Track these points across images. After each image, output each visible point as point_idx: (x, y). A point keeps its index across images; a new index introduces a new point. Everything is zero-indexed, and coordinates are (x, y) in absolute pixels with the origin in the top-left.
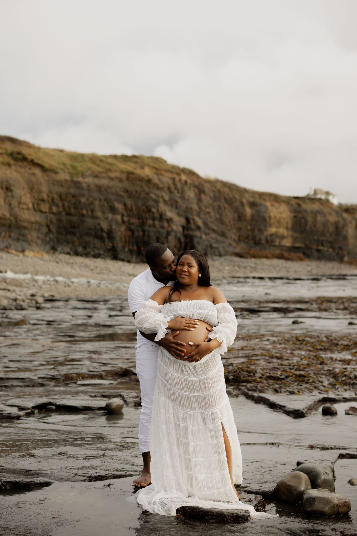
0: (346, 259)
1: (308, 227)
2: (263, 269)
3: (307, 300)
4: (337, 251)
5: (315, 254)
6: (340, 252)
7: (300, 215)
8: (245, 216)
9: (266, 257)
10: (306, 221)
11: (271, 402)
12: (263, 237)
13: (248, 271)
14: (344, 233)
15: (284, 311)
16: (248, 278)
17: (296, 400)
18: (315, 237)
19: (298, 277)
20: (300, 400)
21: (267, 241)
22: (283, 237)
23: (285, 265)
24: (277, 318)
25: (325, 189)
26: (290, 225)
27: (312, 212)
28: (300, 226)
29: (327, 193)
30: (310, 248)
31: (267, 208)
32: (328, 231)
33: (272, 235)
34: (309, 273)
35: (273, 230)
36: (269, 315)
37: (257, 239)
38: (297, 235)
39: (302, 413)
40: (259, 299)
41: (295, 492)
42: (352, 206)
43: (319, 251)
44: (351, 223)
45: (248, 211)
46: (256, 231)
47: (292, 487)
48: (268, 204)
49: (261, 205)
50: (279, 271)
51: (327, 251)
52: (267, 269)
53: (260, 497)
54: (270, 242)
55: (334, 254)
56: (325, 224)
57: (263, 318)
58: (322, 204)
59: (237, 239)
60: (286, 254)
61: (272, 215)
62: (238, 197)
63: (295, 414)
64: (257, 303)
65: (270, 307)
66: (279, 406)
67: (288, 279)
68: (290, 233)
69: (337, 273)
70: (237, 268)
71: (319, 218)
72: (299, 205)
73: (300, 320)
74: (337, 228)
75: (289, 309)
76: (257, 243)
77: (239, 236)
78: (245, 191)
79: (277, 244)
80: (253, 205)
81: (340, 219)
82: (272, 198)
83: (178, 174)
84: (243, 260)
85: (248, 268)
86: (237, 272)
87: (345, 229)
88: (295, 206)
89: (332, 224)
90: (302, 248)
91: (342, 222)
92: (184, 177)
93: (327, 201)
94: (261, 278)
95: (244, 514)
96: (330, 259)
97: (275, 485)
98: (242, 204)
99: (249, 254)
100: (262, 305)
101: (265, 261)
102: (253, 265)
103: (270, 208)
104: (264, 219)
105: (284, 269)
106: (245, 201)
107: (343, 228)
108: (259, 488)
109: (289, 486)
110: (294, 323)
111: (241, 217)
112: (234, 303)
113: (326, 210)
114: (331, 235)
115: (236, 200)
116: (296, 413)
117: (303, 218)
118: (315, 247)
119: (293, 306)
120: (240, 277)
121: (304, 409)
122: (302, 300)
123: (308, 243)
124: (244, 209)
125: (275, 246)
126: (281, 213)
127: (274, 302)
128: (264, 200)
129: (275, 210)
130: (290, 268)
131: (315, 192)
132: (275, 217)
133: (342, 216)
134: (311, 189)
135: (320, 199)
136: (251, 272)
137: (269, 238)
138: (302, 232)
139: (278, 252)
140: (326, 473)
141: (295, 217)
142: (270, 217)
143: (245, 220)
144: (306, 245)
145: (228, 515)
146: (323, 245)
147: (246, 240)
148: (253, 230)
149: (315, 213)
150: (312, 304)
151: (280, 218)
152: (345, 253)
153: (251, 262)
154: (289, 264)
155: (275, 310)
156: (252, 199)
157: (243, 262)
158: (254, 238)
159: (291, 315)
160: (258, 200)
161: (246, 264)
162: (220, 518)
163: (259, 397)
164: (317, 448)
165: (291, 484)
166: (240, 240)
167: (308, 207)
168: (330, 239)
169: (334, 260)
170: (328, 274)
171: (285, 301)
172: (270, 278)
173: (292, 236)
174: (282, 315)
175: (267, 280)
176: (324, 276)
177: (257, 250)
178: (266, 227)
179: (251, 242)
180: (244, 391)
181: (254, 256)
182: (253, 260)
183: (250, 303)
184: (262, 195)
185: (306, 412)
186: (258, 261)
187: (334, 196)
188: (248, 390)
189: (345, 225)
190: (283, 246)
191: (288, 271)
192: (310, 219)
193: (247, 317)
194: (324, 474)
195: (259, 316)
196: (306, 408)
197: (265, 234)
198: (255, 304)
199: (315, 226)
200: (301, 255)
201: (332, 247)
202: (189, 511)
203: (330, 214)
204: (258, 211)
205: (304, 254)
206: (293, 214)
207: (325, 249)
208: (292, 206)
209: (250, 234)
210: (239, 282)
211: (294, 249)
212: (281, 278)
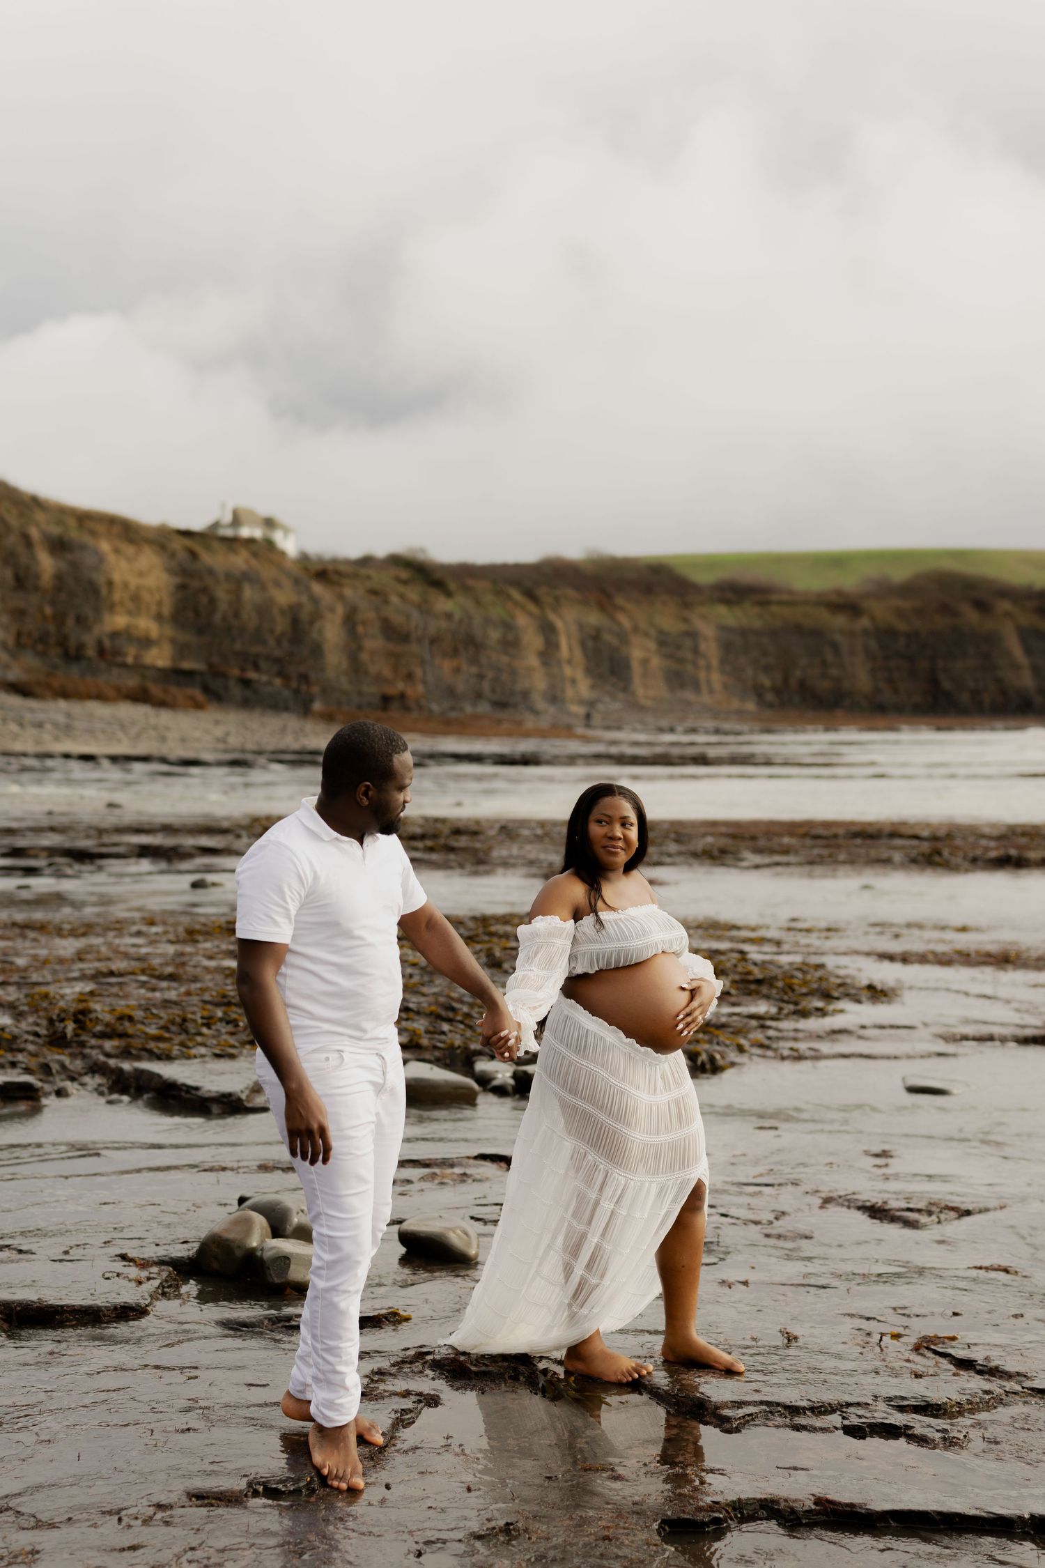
0: (317, 706)
1: (218, 618)
2: (91, 732)
3: (225, 824)
4: (294, 684)
5: (236, 691)
6: (304, 688)
7: (195, 584)
8: (37, 576)
9: (100, 697)
10: (213, 601)
11: (167, 1080)
12: (89, 640)
13: (47, 737)
14: (315, 635)
15: (166, 855)
16: (50, 756)
17: (223, 1073)
18: (238, 646)
19: (189, 754)
20: (231, 1073)
21: (102, 652)
22: (146, 642)
23: (153, 721)
24: (150, 873)
25: (264, 510)
26: (167, 610)
27: (229, 576)
28: (197, 613)
29: (269, 523)
30: (224, 675)
31: (101, 559)
32: (272, 631)
33: (115, 635)
34: (221, 746)
35: (119, 621)
36: (128, 864)
37: (72, 643)
38: (186, 637)
39: (239, 1100)
40: (96, 821)
41: (238, 1253)
42: (335, 561)
43: (246, 683)
44: (332, 610)
45: (46, 564)
46: (70, 622)
47: (233, 1241)
48: (105, 546)
49: (83, 547)
50: (138, 736)
51: (269, 683)
52: (104, 731)
53: (166, 1271)
54: (108, 653)
55: (286, 693)
56: (263, 611)
57: (110, 875)
58: (255, 555)
59: (11, 642)
60: (155, 690)
61: (117, 577)
62: (13, 520)
63: (222, 1103)
64: (92, 832)
65: (128, 844)
66: (184, 1088)
67: (164, 760)
68: (169, 631)
69: (296, 746)
70: (14, 727)
71: (248, 593)
72: (193, 555)
73: (210, 878)
74: (295, 622)
75: (181, 850)
76: (73, 656)
77: (19, 635)
78: (35, 503)
79: (130, 660)
80: (59, 546)
81: (304, 599)
82: (116, 530)
84: (32, 703)
85: (48, 726)
86: (15, 737)
87: (317, 625)
88: (182, 556)
89: (282, 612)
90: (201, 673)
91: (308, 607)
93: (269, 544)
94: (87, 758)
95: (140, 1301)
96: (275, 705)
97: (197, 1246)
98: (27, 540)
99: (49, 686)
100: (106, 839)
101: (95, 708)
102: (61, 719)
103: (111, 558)
104: (92, 590)
105: (152, 732)
106: (34, 533)
107: (311, 623)
108: (164, 1253)
109: (227, 1240)
110: (196, 885)
111: (23, 580)
112: (29, 834)
113: (267, 573)
114: (279, 642)
115: (8, 528)
116: (225, 1100)
117: (205, 590)
118: (236, 672)
119: (189, 842)
120: (25, 755)
121: (242, 1092)
122: (213, 824)
123: (216, 659)
124: (33, 557)
125: (124, 665)
126: (141, 574)
127: (138, 830)
128: (93, 533)
129: (123, 564)
130: (167, 728)
131: (236, 521)
132: (126, 586)
133: (308, 589)
134: (223, 506)
135: (251, 541)
136: (57, 739)
137: (107, 643)
138: (200, 631)
139: (132, 682)
140: (302, 1211)
141: (182, 587)
142: (110, 583)
143: (37, 589)
144: (211, 666)
145: (106, 1307)
146: (256, 667)
147: (40, 647)
148: (59, 619)
149: (238, 580)
150: (238, 836)
151: (138, 588)
152: (315, 689)
153: (58, 709)
154: (165, 717)
155: (145, 852)
156: (55, 530)
157: (31, 710)
158: (62, 642)
159: (185, 865)
160: (74, 534)
161: (41, 716)
162: (90, 1314)
163: (136, 1070)
164: (278, 1168)
165: (231, 1236)
166: (20, 644)
167: (217, 560)
168: (278, 653)
169: (286, 709)
170: (271, 747)
171: (168, 829)
172: (114, 759)
173: (173, 641)
174: (163, 865)
175: (106, 763)
176: (260, 753)
177: (72, 675)
178: (97, 610)
179: (55, 652)
180: (98, 1059)
181: (65, 694)
182: (62, 704)
183: (73, 834)
184: (85, 519)
185: (247, 1096)
186: (76, 708)
187: (287, 531)
188: (108, 1055)
189: (316, 616)
190: (146, 667)
191: (163, 739)
192: (222, 595)
193: (69, 871)
194: (298, 1213)
195: (100, 868)
196: (247, 1088)
197: (97, 630)
198: (88, 837)
199: (237, 615)
200: (198, 694)
201: (280, 674)
202: (18, 1308)
203: (278, 584)
204: (74, 565)
205: (206, 690)
206: (177, 580)
207: (264, 678)
208: (173, 555)
209: (52, 628)
210: (24, 769)
211: (177, 675)
212: (145, 759)
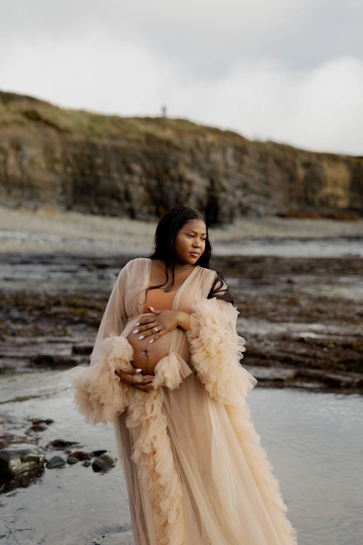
7: (360, 176)
8: (298, 177)
12: (317, 198)
21: (322, 203)
22: (338, 198)
26: (348, 186)
28: (360, 187)
31: (322, 169)
33: (327, 196)
35: (328, 190)
37: (310, 199)
38: (355, 195)
45: (301, 172)
46: (310, 192)
48: (326, 165)
49: (316, 165)
61: (328, 175)
68: (348, 194)
72: (360, 165)
76: (310, 203)
77: (290, 197)
79: (332, 205)
80: (307, 165)
83: (204, 135)
88: (356, 166)
90: (361, 209)
92: (211, 138)
98: (294, 164)
103: (327, 169)
104: (319, 181)
106: (298, 161)
111: (292, 178)
115: (289, 161)
124: (296, 170)
126: (339, 174)
128: (322, 160)
129: (332, 171)
132: (332, 178)
137: (324, 199)
138: (361, 193)
141: (354, 177)
142: (326, 178)
143: (297, 181)
147: (298, 201)
151: (337, 178)
156: (307, 160)
158: (306, 199)
160: (315, 161)
166: (291, 201)
173: (349, 197)
178: (321, 188)
179: (303, 202)
190: (338, 207)
197: (320, 194)
200: (355, 215)
204: (313, 173)
206: (352, 175)
208: (352, 165)
209: (303, 195)
211: (351, 210)
